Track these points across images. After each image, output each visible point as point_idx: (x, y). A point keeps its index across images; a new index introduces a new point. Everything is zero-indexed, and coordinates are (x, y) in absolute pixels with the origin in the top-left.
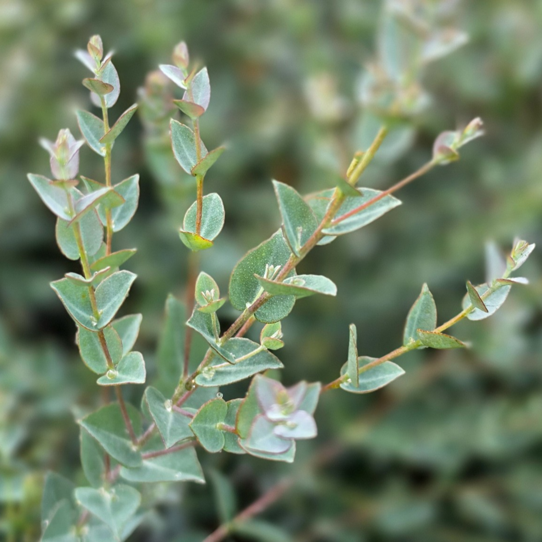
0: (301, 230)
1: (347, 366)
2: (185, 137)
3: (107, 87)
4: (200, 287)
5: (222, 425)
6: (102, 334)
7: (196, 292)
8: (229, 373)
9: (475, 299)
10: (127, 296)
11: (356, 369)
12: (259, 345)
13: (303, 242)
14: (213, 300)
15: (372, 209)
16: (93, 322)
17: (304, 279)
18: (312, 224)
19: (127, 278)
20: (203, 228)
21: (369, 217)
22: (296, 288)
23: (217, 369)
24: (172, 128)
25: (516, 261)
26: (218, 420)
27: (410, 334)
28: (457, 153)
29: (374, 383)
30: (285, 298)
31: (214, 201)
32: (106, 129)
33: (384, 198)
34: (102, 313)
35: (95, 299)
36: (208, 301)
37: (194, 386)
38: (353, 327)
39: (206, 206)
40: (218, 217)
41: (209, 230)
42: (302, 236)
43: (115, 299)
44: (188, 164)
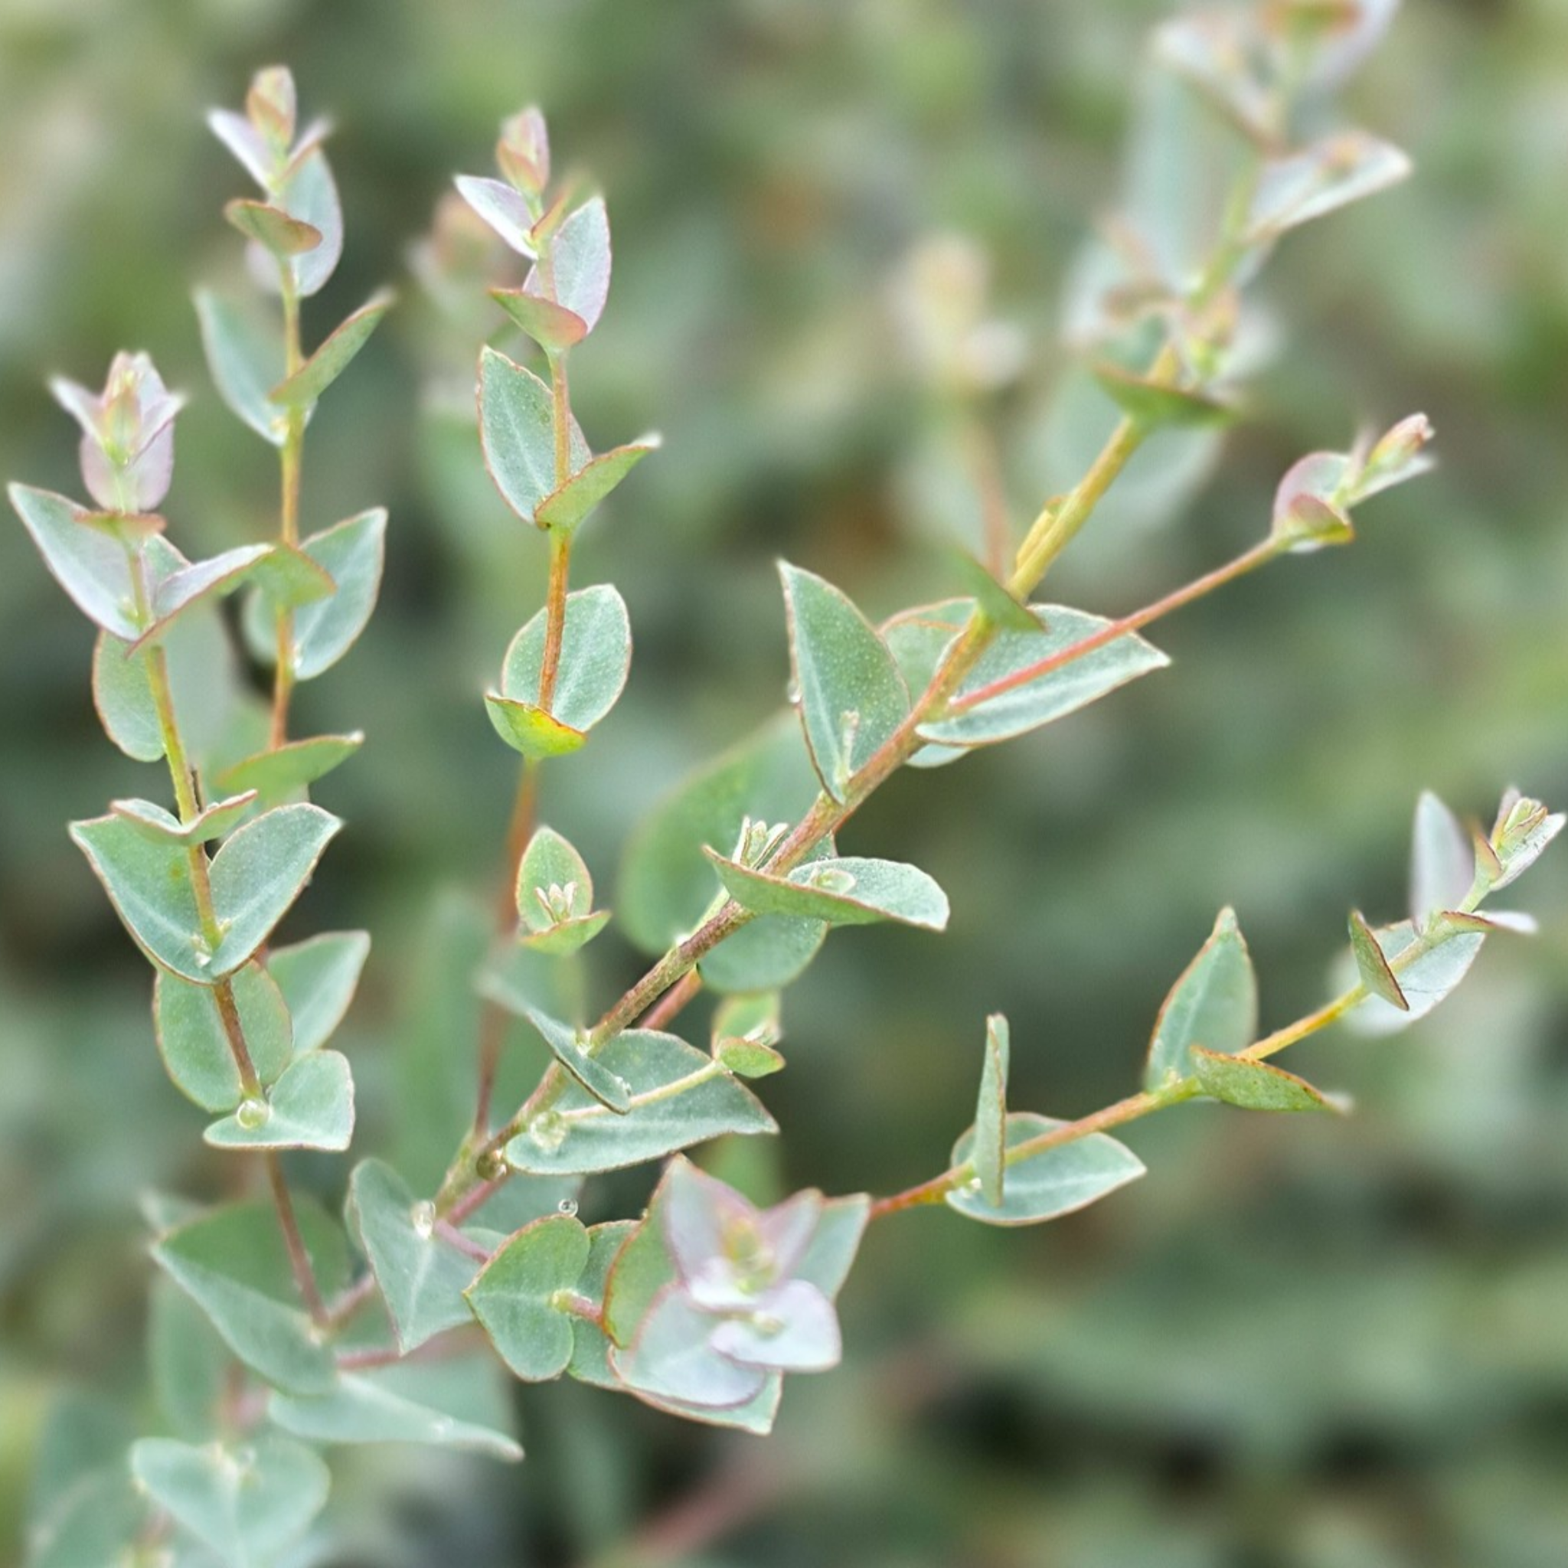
0: (855, 722)
1: (972, 1139)
2: (524, 408)
3: (300, 233)
4: (534, 874)
5: (568, 1297)
6: (228, 991)
7: (519, 887)
8: (610, 1137)
9: (1372, 970)
10: (306, 883)
11: (997, 1152)
12: (708, 1057)
13: (859, 756)
14: (568, 916)
15: (1074, 673)
16: (198, 954)
17: (856, 871)
18: (891, 705)
19: (312, 827)
20: (562, 689)
21: (1062, 698)
22: (825, 898)
23: (576, 1122)
24: (486, 377)
25: (1503, 862)
26: (557, 1280)
27: (1169, 1055)
28: (1345, 521)
29: (1049, 1196)
30: (795, 923)
31: (603, 610)
32: (292, 360)
33: (1113, 643)
34: (228, 930)
35: (207, 884)
36: (555, 917)
37: (503, 1168)
38: (997, 1025)
39: (576, 625)
40: (610, 661)
41: (580, 698)
42: (856, 740)
43: (271, 888)
44: (529, 490)
